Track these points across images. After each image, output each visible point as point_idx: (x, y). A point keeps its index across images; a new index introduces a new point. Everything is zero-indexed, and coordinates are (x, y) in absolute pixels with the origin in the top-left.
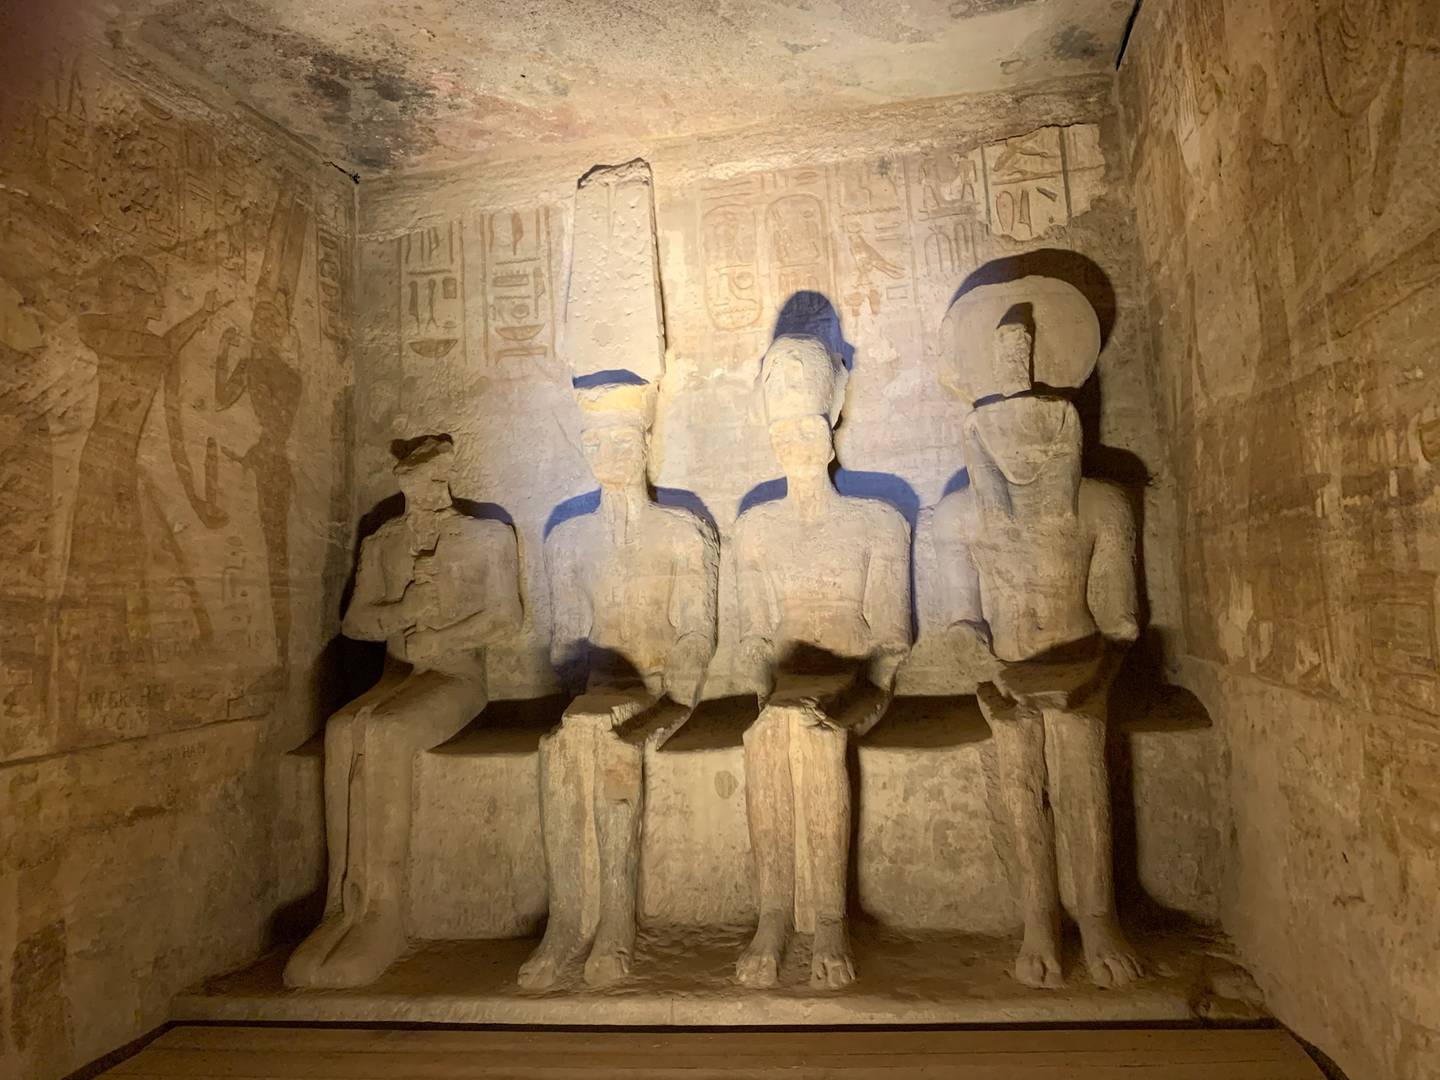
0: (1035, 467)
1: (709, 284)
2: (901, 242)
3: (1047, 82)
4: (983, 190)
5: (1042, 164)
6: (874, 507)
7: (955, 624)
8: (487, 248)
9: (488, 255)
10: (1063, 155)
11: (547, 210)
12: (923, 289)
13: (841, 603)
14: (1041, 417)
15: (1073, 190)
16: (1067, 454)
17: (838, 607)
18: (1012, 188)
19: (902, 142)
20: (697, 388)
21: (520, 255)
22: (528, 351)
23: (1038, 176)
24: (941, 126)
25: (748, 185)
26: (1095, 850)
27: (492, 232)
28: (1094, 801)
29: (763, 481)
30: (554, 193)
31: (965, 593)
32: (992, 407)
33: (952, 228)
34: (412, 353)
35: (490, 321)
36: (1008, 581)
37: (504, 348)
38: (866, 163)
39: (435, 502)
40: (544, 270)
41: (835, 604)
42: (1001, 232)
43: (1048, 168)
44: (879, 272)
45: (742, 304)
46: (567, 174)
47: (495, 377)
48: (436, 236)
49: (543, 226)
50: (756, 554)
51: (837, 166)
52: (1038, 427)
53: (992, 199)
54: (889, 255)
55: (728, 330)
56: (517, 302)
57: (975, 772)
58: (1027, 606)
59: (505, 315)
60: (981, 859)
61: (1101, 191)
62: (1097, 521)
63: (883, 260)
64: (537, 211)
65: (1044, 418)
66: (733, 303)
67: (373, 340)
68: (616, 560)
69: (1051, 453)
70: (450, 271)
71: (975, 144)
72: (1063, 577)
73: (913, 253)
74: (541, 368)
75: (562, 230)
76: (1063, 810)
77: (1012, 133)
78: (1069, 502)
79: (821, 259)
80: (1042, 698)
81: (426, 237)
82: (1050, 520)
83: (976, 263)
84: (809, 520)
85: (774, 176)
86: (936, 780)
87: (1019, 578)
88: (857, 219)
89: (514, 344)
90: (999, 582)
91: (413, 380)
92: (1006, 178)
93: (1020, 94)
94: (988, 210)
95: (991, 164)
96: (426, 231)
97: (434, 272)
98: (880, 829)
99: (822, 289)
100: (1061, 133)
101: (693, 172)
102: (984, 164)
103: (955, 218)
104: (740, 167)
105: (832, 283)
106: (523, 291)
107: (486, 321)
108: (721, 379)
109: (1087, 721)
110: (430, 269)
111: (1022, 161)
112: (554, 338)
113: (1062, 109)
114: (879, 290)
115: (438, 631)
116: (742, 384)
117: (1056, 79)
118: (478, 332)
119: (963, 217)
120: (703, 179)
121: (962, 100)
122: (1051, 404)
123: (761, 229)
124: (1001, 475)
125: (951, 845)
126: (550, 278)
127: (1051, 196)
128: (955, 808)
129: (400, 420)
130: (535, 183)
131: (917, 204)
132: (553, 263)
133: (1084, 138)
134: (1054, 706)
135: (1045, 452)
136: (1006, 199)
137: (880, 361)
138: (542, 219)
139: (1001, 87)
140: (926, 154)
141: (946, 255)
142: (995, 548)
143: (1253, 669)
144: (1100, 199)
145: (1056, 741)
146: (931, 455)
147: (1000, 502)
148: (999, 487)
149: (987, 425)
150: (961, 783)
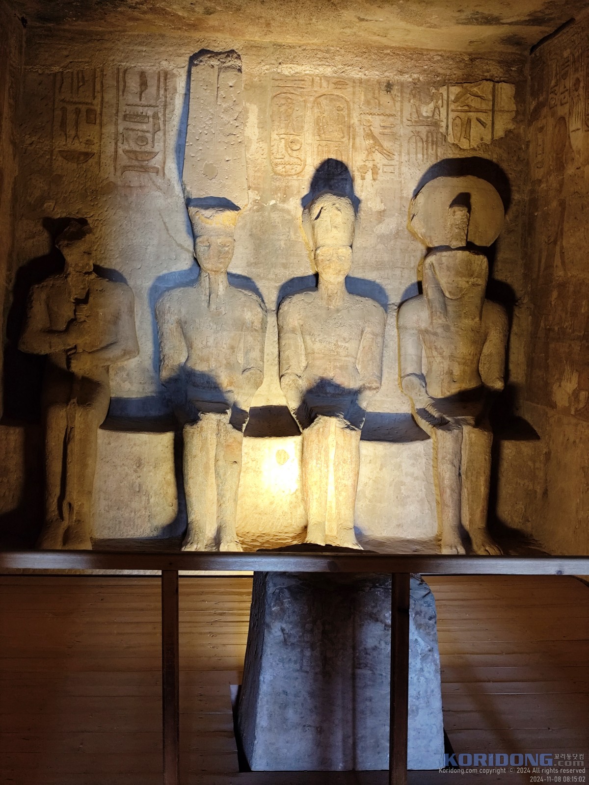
0: (461, 290)
1: (272, 144)
2: (394, 137)
3: (490, 52)
4: (446, 114)
5: (481, 103)
6: (369, 303)
7: (408, 375)
8: (121, 93)
9: (121, 98)
10: (494, 100)
11: (166, 74)
12: (404, 169)
13: (346, 359)
14: (469, 263)
15: (496, 122)
16: (480, 285)
17: (344, 361)
18: (462, 115)
19: (401, 72)
20: (258, 211)
21: (143, 102)
22: (145, 169)
23: (478, 111)
24: (426, 67)
25: (303, 82)
26: (482, 497)
27: (125, 82)
28: (485, 473)
29: (295, 276)
30: (172, 63)
31: (415, 358)
32: (444, 253)
33: (425, 134)
34: (60, 159)
35: (119, 144)
36: (440, 354)
37: (129, 164)
38: (379, 83)
39: (83, 267)
40: (160, 115)
41: (344, 359)
42: (453, 142)
43: (484, 107)
44: (379, 154)
45: (293, 160)
46: (183, 51)
47: (119, 183)
48: (83, 77)
49: (162, 85)
50: (296, 323)
51: (361, 81)
52: (467, 268)
53: (450, 120)
54: (387, 144)
55: (281, 175)
56: (140, 134)
57: (419, 456)
58: (449, 368)
59: (131, 142)
60: (418, 501)
61: (511, 126)
62: (491, 324)
63: (382, 146)
64: (159, 72)
65: (471, 263)
66: (287, 159)
67: (31, 144)
68: (210, 319)
69: (470, 283)
70: (92, 104)
71: (443, 83)
72: (470, 354)
73: (401, 146)
74: (153, 182)
75: (175, 89)
76: (467, 477)
77: (466, 80)
78: (478, 313)
79: (345, 140)
80: (462, 420)
81: (75, 76)
82: (467, 322)
83: (437, 159)
84: (332, 307)
85: (321, 80)
86: (398, 460)
87: (447, 353)
88: (369, 117)
89: (136, 163)
90: (435, 353)
91: (60, 177)
92: (460, 108)
93: (473, 56)
94: (447, 126)
95: (452, 97)
96: (75, 72)
97: (80, 103)
98: (366, 484)
99: (344, 159)
100: (494, 86)
101: (268, 67)
102: (448, 97)
103: (427, 128)
104: (299, 68)
105: (350, 155)
106: (145, 127)
107: (116, 144)
108: (274, 207)
109: (486, 433)
110: (76, 100)
111: (470, 100)
112: (164, 163)
113: (496, 71)
114: (378, 166)
115: (90, 353)
116: (288, 212)
117: (495, 52)
118: (110, 149)
119: (432, 128)
120: (274, 72)
121: (440, 53)
122: (476, 256)
123: (309, 113)
124: (442, 292)
125: (403, 494)
126: (165, 121)
127: (483, 124)
128: (407, 474)
129: (49, 205)
130: (159, 53)
131: (406, 114)
132: (167, 112)
133: (506, 91)
134: (469, 424)
135: (468, 282)
136: (458, 121)
137: (374, 210)
138: (162, 79)
139: (464, 50)
140: (415, 84)
141: (420, 150)
142: (435, 334)
143: (573, 412)
144: (510, 131)
145: (468, 442)
146: (398, 272)
147: (441, 308)
148: (441, 299)
149: (440, 264)
150: (412, 461)
